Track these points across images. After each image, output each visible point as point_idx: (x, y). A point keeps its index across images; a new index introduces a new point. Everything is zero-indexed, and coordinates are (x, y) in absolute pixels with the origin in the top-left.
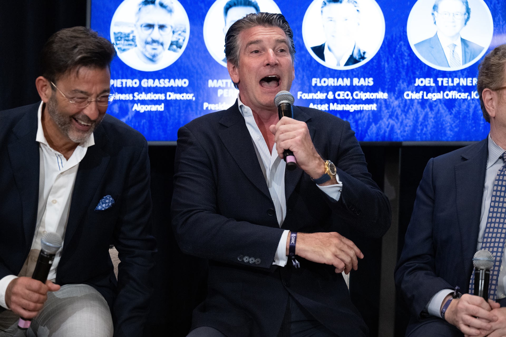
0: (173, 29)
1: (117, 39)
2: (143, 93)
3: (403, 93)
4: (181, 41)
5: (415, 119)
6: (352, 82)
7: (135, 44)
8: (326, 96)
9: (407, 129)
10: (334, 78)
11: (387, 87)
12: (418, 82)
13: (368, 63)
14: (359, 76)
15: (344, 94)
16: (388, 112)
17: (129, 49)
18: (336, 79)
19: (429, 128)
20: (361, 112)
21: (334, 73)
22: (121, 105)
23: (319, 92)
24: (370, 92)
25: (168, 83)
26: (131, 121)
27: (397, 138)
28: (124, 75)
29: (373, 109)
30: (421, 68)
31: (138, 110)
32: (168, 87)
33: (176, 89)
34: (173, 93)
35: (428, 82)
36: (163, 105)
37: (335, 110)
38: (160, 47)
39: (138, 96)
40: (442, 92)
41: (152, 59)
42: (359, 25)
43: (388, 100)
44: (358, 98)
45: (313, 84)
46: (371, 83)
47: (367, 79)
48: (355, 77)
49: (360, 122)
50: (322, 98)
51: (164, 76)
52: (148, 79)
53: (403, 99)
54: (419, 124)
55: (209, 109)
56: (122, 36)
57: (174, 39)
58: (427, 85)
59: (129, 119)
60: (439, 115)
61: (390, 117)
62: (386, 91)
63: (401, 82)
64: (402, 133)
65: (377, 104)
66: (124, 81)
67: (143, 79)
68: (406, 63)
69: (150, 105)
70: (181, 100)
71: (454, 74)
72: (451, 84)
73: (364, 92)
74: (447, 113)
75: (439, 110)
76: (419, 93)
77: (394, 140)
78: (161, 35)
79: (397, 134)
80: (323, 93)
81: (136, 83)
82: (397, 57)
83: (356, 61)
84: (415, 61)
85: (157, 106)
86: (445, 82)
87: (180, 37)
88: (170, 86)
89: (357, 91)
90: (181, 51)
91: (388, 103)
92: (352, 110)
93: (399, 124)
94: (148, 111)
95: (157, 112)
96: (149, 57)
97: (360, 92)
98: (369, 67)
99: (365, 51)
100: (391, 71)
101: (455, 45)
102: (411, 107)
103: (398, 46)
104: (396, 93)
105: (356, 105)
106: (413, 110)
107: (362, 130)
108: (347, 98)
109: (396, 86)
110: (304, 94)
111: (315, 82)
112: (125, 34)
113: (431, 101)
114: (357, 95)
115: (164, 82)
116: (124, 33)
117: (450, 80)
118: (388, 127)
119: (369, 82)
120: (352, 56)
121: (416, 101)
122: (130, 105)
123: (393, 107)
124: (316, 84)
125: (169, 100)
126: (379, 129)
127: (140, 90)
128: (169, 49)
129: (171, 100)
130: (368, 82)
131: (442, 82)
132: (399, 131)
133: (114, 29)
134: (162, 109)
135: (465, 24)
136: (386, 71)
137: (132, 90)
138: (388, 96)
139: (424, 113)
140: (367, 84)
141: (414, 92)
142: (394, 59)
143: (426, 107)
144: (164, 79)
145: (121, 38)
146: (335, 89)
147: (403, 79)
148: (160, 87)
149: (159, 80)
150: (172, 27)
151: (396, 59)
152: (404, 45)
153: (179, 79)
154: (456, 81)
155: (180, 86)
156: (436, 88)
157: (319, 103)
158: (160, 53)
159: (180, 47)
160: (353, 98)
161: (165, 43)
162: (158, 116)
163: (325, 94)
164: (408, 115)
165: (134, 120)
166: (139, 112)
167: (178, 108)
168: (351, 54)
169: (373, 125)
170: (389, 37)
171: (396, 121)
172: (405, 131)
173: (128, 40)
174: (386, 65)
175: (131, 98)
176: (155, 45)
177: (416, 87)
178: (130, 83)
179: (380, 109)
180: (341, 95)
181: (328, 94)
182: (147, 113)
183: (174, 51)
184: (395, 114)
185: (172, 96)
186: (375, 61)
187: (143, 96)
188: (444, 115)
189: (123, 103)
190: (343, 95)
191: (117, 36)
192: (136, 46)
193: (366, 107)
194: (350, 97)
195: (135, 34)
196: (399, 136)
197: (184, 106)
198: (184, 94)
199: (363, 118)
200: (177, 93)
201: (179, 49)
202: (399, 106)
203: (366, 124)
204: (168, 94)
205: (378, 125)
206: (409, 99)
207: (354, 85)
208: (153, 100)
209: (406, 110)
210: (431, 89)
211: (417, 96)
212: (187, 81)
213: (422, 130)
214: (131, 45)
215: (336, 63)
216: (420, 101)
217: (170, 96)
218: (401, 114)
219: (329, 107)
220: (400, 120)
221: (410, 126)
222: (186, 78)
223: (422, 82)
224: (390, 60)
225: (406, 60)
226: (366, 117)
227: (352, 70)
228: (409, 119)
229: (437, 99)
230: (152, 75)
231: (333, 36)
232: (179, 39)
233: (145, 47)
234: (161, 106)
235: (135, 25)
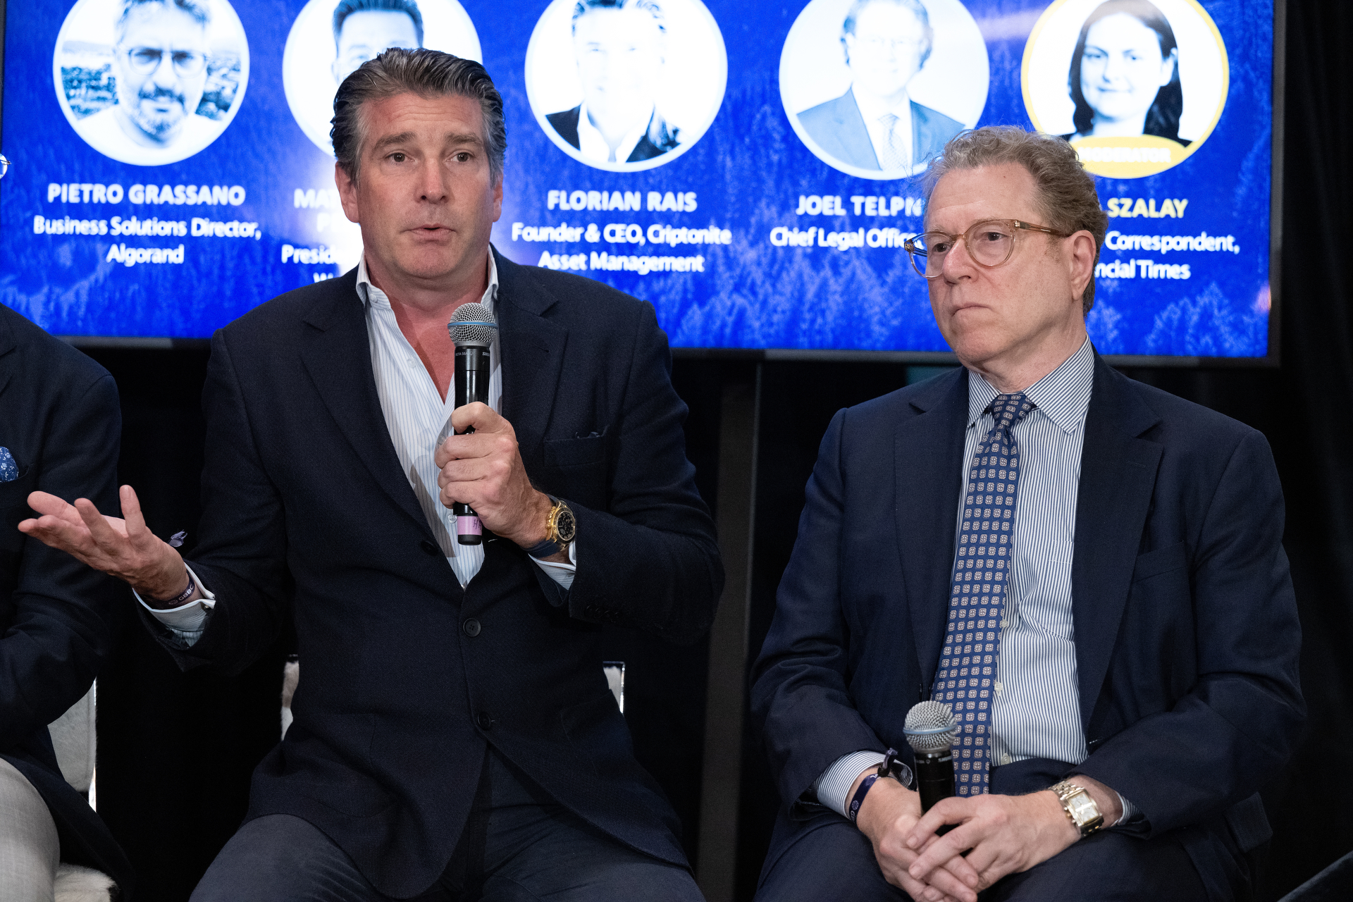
0: (207, 63)
1: (69, 84)
2: (134, 219)
3: (769, 232)
4: (227, 93)
5: (796, 294)
6: (644, 201)
7: (113, 96)
8: (583, 235)
9: (776, 318)
10: (601, 191)
11: (728, 215)
12: (806, 205)
13: (684, 157)
14: (664, 187)
15: (625, 230)
16: (732, 277)
17: (98, 110)
18: (606, 194)
19: (830, 317)
20: (665, 274)
21: (602, 181)
22: (77, 247)
23: (564, 225)
24: (689, 228)
25: (195, 195)
26: (103, 287)
27: (753, 341)
28: (87, 174)
29: (694, 269)
30: (813, 172)
31: (120, 259)
32: (196, 205)
33: (214, 211)
34: (207, 219)
35: (829, 205)
36: (181, 250)
37: (604, 268)
38: (175, 107)
39: (120, 227)
40: (861, 231)
41: (157, 135)
42: (663, 62)
43: (731, 249)
44: (660, 240)
45: (551, 206)
46: (692, 206)
47: (680, 195)
48: (653, 189)
49: (663, 299)
50: (571, 240)
51: (184, 177)
52: (145, 183)
53: (768, 245)
54: (807, 306)
55: (296, 260)
56: (83, 76)
57: (211, 88)
58: (827, 212)
59: (97, 281)
60: (854, 286)
61: (737, 288)
62: (728, 225)
63: (763, 204)
64: (766, 329)
65: (704, 255)
66: (86, 188)
67: (134, 183)
68: (775, 158)
69: (150, 248)
70: (225, 237)
71: (892, 188)
72: (883, 212)
73: (674, 227)
74: (874, 281)
75: (854, 274)
76: (807, 231)
77: (745, 346)
78: (178, 76)
79: (753, 332)
80: (575, 227)
81: (115, 194)
82: (753, 142)
83: (655, 152)
84: (799, 155)
85: (168, 252)
86: (870, 205)
87: (225, 83)
88: (200, 202)
89: (657, 223)
90: (227, 118)
91: (732, 255)
92: (644, 271)
93: (757, 306)
94: (145, 263)
95: (166, 266)
96: (149, 132)
97: (664, 227)
98: (686, 166)
99: (679, 126)
100: (740, 179)
101: (894, 116)
102: (787, 265)
103: (758, 116)
104: (752, 231)
105: (654, 259)
106: (793, 274)
107: (667, 321)
108: (633, 240)
109: (752, 213)
110: (529, 229)
111: (556, 201)
112: (90, 73)
113: (835, 252)
114: (656, 234)
115: (185, 192)
116: (86, 70)
117: (882, 201)
118: (730, 314)
119: (687, 202)
120: (645, 139)
121: (799, 251)
122: (100, 248)
123: (744, 267)
124: (557, 206)
125: (196, 238)
126: (709, 317)
127: (125, 210)
128: (198, 112)
129: (203, 236)
130: (685, 203)
131: (863, 205)
132: (756, 324)
133: (62, 59)
134: (181, 260)
135: (921, 66)
136: (728, 177)
137: (105, 211)
138: (732, 239)
139: (817, 281)
140: (680, 208)
141: (796, 230)
142: (749, 149)
143: (823, 267)
144: (186, 184)
145: (80, 82)
146: (604, 218)
147: (768, 197)
148: (175, 205)
149: (173, 189)
150: (205, 58)
151: (754, 149)
152: (773, 114)
153: (221, 186)
154: (897, 203)
155: (224, 202)
156: (847, 221)
157: (564, 251)
158: (175, 122)
159: (226, 108)
160: (647, 241)
161: (187, 96)
162: (170, 276)
163: (580, 230)
164: (779, 286)
165: (110, 284)
166: (122, 264)
167: (218, 257)
168: (643, 133)
169: (695, 307)
170: (736, 93)
171: (751, 298)
172: (771, 324)
173: (96, 88)
174: (729, 163)
175: (103, 230)
176: (163, 102)
177: (801, 217)
178: (100, 193)
179: (711, 268)
180: (619, 233)
181: (586, 230)
182: (142, 268)
183: (211, 116)
184: (749, 281)
185: (206, 228)
186: (702, 151)
187: (133, 227)
188: (867, 287)
189: (83, 242)
190: (622, 233)
191: (69, 77)
192: (116, 102)
193: (679, 264)
194: (639, 239)
195: (115, 72)
196: (757, 336)
197: (235, 253)
198: (235, 224)
199: (671, 289)
200: (217, 221)
201: (222, 113)
202: (759, 264)
203: (677, 305)
204: (195, 221)
205: (707, 308)
206: (783, 247)
207: (650, 208)
208: (157, 235)
209: (774, 272)
210: (837, 224)
211: (802, 239)
212: (241, 191)
213: (813, 321)
214: (104, 99)
215: (606, 155)
216: (809, 251)
217: (199, 227)
218: (763, 282)
219: (588, 262)
220: (761, 297)
221: (783, 312)
222: (239, 184)
223: (814, 205)
224: (737, 149)
225: (776, 152)
226: (679, 287)
227: (646, 173)
228: (781, 294)
229: (850, 248)
230: (155, 176)
231: (601, 89)
232: (223, 88)
233: (138, 106)
234: (176, 252)
235: (114, 51)
